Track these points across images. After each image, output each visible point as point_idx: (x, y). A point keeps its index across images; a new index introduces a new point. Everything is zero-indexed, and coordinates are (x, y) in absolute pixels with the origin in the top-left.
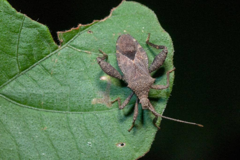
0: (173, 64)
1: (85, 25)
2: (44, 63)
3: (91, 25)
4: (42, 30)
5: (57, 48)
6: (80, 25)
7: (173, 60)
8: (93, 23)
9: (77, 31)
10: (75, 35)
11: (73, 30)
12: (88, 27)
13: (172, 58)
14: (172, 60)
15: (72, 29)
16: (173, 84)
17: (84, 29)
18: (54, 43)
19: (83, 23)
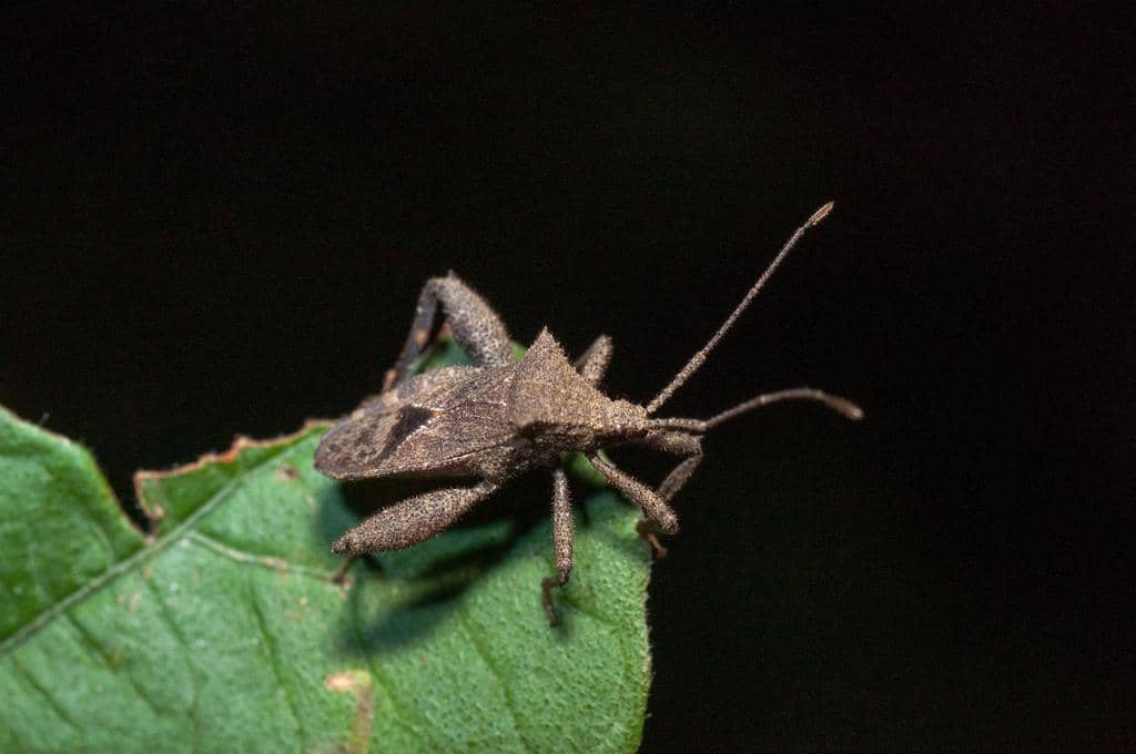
0: (644, 620)
1: (267, 445)
2: (83, 613)
3: (295, 443)
4: (61, 463)
5: (136, 548)
6: (243, 443)
7: (648, 604)
8: (304, 432)
9: (230, 470)
10: (218, 489)
11: (209, 465)
12: (278, 451)
13: (641, 592)
14: (641, 605)
15: (208, 460)
16: (647, 712)
17: (262, 460)
18: (125, 523)
19: (258, 435)
